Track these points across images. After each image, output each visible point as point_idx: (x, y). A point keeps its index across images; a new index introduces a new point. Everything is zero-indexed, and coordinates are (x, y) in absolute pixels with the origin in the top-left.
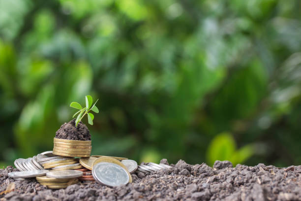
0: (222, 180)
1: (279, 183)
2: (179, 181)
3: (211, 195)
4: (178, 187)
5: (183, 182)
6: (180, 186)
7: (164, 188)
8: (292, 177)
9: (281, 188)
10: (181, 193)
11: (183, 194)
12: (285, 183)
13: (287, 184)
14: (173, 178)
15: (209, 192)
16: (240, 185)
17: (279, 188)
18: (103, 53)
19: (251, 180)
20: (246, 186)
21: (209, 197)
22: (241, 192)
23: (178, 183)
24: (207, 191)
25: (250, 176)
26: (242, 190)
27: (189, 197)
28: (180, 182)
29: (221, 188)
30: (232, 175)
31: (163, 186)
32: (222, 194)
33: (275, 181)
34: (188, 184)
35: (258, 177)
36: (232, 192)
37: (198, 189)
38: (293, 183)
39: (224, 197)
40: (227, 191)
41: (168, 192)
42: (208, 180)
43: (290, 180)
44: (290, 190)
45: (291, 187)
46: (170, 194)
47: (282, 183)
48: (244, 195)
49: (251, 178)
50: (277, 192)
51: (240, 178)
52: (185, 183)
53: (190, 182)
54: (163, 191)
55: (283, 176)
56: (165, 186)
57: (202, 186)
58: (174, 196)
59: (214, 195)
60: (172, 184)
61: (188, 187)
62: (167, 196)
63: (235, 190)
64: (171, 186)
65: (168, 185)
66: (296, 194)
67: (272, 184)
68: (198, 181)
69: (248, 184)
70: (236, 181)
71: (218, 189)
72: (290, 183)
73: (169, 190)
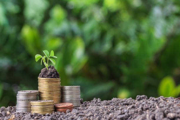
0: (137, 107)
1: (169, 107)
2: (110, 109)
3: (129, 116)
4: (110, 112)
5: (113, 109)
6: (111, 112)
7: (101, 114)
8: (178, 103)
9: (170, 110)
10: (111, 116)
11: (112, 116)
12: (173, 107)
13: (174, 108)
14: (107, 107)
15: (127, 115)
16: (146, 110)
17: (168, 111)
18: (92, 32)
19: (152, 107)
20: (150, 110)
21: (127, 118)
22: (147, 114)
23: (110, 110)
24: (126, 114)
25: (153, 104)
26: (147, 113)
27: (116, 118)
28: (112, 110)
29: (135, 112)
30: (142, 104)
31: (101, 112)
32: (135, 115)
33: (167, 106)
34: (116, 110)
35: (157, 104)
36: (141, 114)
37: (121, 113)
38: (177, 107)
39: (136, 117)
40: (138, 113)
41: (104, 116)
42: (128, 108)
43: (177, 105)
44: (174, 111)
45: (175, 110)
46: (104, 117)
47: (171, 107)
48: (148, 115)
49: (153, 105)
50: (167, 112)
51: (146, 105)
52: (114, 110)
53: (117, 109)
54: (100, 115)
55: (173, 103)
56: (102, 113)
57: (124, 111)
58: (107, 118)
59: (131, 116)
60: (107, 111)
61: (116, 112)
62: (103, 118)
63: (143, 113)
64: (105, 112)
65: (104, 112)
66: (178, 113)
67: (165, 108)
68: (122, 108)
69: (150, 109)
70: (144, 108)
71: (133, 113)
72: (176, 107)
73: (104, 115)
